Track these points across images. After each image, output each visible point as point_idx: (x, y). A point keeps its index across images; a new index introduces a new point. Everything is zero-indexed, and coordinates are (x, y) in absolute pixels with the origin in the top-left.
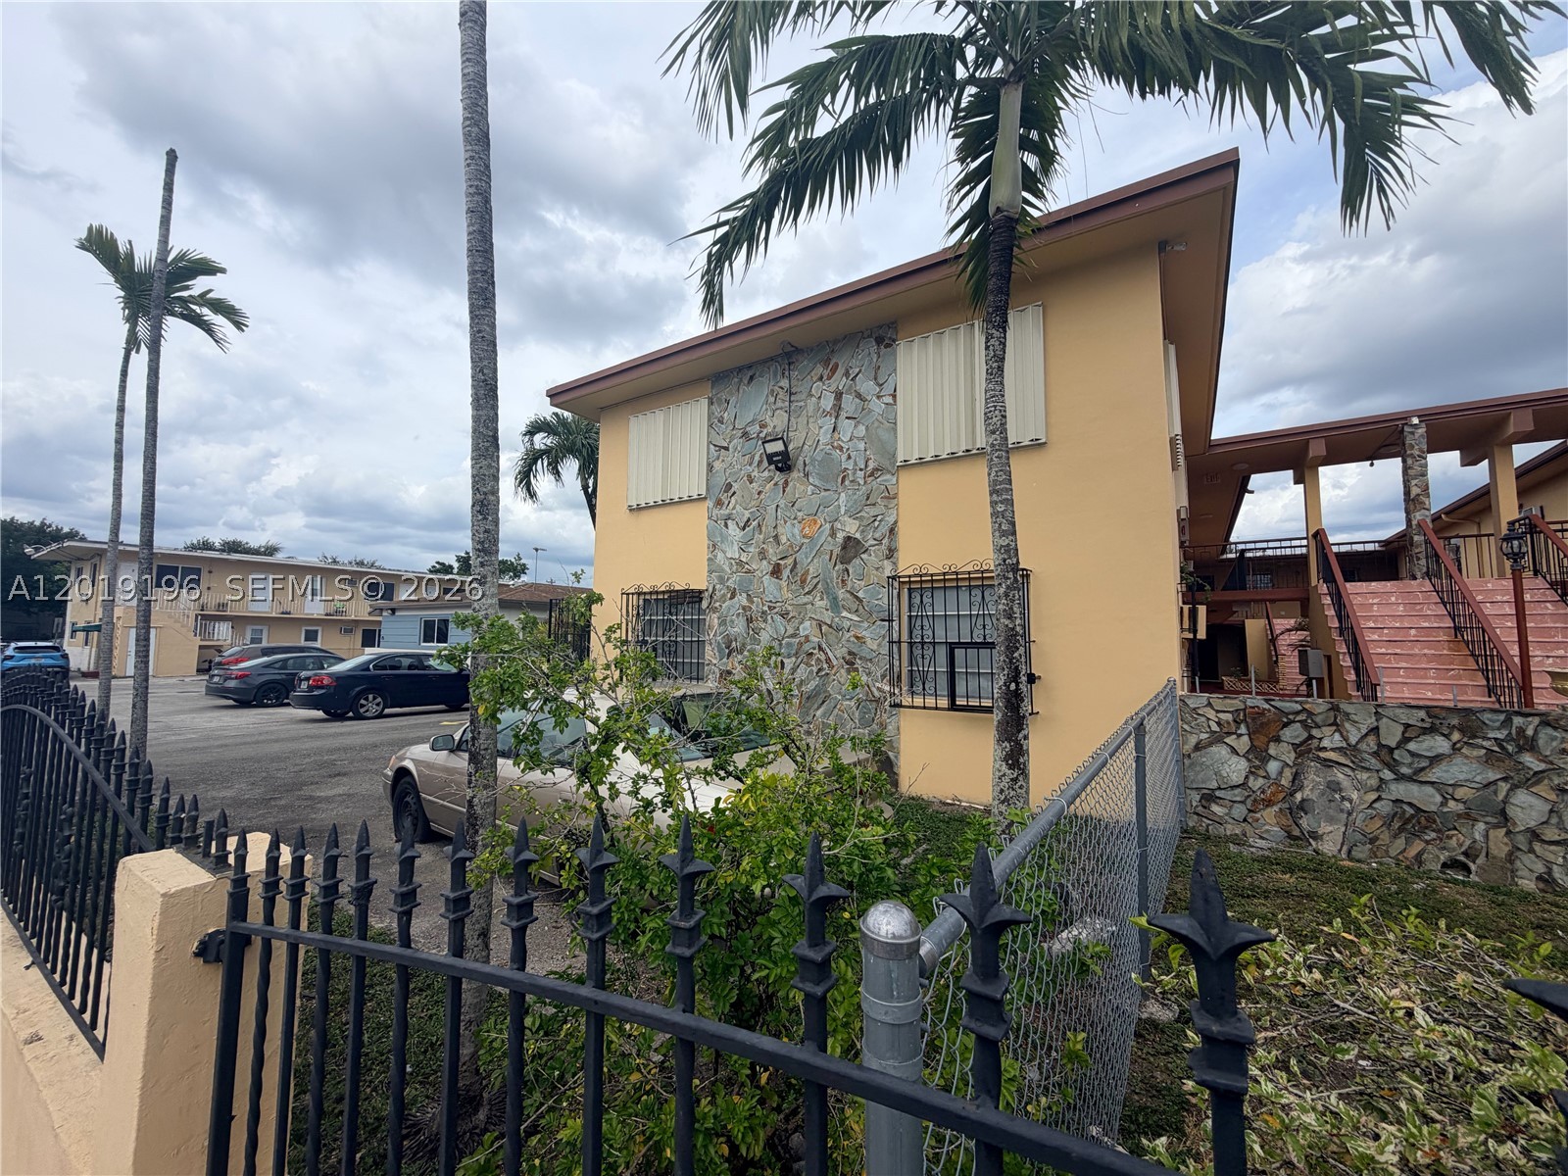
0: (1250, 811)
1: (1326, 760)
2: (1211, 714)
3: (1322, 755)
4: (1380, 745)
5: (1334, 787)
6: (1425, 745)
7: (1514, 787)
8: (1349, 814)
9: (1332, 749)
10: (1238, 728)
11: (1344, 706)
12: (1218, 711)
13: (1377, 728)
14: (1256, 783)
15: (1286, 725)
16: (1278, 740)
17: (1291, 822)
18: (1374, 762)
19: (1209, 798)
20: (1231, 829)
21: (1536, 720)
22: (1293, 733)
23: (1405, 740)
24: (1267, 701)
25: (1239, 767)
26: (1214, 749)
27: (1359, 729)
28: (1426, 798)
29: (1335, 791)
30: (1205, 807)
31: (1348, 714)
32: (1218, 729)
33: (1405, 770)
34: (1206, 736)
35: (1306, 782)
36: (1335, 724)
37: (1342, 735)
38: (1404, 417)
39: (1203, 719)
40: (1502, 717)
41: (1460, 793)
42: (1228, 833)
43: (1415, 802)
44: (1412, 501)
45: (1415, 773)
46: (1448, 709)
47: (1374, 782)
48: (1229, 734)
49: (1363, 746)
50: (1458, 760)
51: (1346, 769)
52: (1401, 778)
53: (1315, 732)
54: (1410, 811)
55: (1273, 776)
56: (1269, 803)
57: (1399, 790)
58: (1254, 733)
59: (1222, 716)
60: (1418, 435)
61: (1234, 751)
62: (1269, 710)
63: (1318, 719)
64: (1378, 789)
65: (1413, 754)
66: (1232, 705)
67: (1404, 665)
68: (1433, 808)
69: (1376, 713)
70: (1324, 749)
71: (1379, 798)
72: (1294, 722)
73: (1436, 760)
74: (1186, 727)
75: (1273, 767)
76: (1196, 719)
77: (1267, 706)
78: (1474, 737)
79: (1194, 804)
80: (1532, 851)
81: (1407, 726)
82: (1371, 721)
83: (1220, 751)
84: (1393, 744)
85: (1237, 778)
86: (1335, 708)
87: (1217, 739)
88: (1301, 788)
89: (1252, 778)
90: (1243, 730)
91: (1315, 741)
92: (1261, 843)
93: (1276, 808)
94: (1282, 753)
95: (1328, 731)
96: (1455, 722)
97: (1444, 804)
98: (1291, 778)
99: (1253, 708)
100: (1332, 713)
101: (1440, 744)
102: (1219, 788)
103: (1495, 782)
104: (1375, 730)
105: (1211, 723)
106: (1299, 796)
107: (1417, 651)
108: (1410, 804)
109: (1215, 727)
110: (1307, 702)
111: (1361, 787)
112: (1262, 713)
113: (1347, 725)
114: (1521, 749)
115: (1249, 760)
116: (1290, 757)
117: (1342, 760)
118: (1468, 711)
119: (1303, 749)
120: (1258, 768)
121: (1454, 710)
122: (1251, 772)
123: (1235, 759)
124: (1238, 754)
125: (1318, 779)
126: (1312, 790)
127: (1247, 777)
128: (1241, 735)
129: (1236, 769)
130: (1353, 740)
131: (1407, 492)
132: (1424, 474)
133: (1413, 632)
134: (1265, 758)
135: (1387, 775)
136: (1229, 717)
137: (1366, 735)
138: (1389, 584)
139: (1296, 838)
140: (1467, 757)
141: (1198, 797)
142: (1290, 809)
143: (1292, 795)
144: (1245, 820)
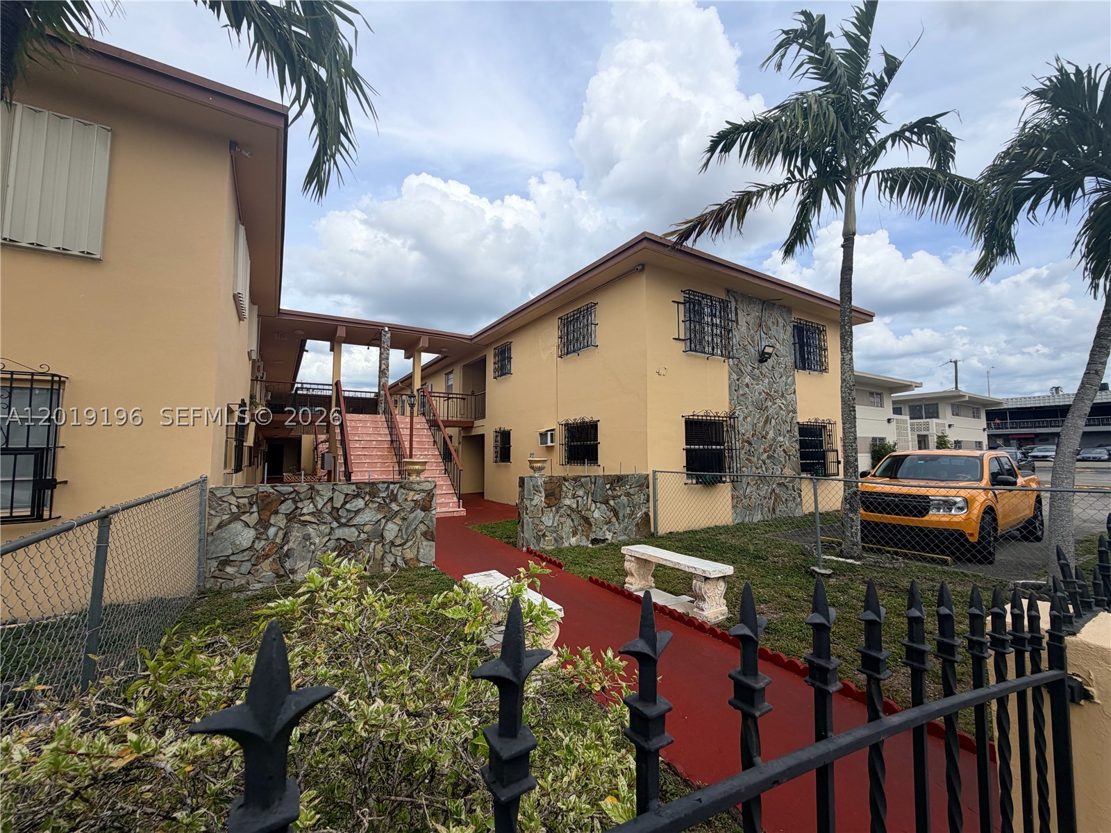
0: (253, 565)
1: (304, 521)
2: (233, 500)
3: (302, 518)
4: (333, 508)
5: (307, 537)
6: (354, 504)
7: (388, 520)
8: (313, 552)
9: (308, 514)
10: (251, 508)
11: (318, 487)
12: (238, 498)
13: (332, 498)
14: (259, 545)
15: (282, 502)
16: (276, 512)
17: (279, 566)
18: (329, 518)
19: (226, 562)
20: (239, 582)
21: (398, 485)
22: (287, 507)
23: (345, 503)
24: (272, 487)
25: (249, 535)
26: (232, 525)
27: (323, 500)
28: (350, 534)
29: (307, 540)
30: (220, 570)
31: (318, 491)
32: (237, 511)
33: (343, 521)
34: (228, 516)
35: (291, 538)
36: (311, 498)
37: (314, 505)
38: (382, 325)
39: (226, 504)
40: (386, 485)
41: (367, 528)
42: (236, 585)
43: (346, 538)
44: (383, 372)
45: (348, 522)
46: (366, 483)
47: (328, 531)
48: (244, 513)
49: (324, 510)
50: (367, 510)
51: (314, 525)
52: (341, 525)
53: (300, 505)
54: (344, 543)
55: (271, 538)
56: (267, 557)
57: (340, 533)
58: (262, 510)
59: (241, 501)
60: (387, 338)
61: (247, 525)
62: (273, 493)
63: (302, 496)
64: (329, 535)
65: (348, 511)
66: (248, 492)
67: (368, 461)
68: (354, 539)
69: (333, 489)
70: (304, 514)
71: (330, 539)
72: (288, 499)
73: (357, 512)
74: (212, 512)
75: (272, 531)
76: (221, 505)
77: (272, 491)
78: (375, 497)
79: (212, 570)
80: (391, 552)
81: (347, 495)
82: (330, 494)
83: (238, 526)
84: (339, 506)
85: (246, 544)
86: (312, 488)
87: (235, 518)
88: (288, 542)
89: (257, 542)
90: (255, 509)
91: (299, 510)
92: (258, 586)
93: (271, 559)
94: (279, 520)
95: (306, 502)
96: (367, 490)
97: (359, 536)
98: (282, 537)
99: (263, 492)
100: (310, 491)
101: (360, 503)
102: (233, 554)
103: (380, 520)
104: (331, 499)
105: (232, 507)
106: (286, 548)
107: (374, 453)
108: (344, 540)
109: (235, 509)
110: (297, 486)
111: (322, 535)
112: (268, 495)
113: (317, 498)
114: (391, 501)
115: (256, 529)
116: (282, 523)
117: (313, 520)
118: (373, 484)
119: (291, 517)
120: (261, 534)
121: (369, 484)
122: (257, 538)
123: (247, 530)
124: (249, 527)
125: (298, 535)
126: (294, 542)
127: (254, 542)
128: (253, 512)
129: (245, 536)
130: (319, 507)
131: (380, 367)
132: (388, 359)
133: (374, 443)
134: (267, 528)
135: (335, 524)
136: (246, 501)
137: (327, 502)
138: (368, 416)
139: (282, 576)
140: (371, 508)
141: (216, 564)
142: (279, 558)
143: (282, 548)
144: (249, 573)
